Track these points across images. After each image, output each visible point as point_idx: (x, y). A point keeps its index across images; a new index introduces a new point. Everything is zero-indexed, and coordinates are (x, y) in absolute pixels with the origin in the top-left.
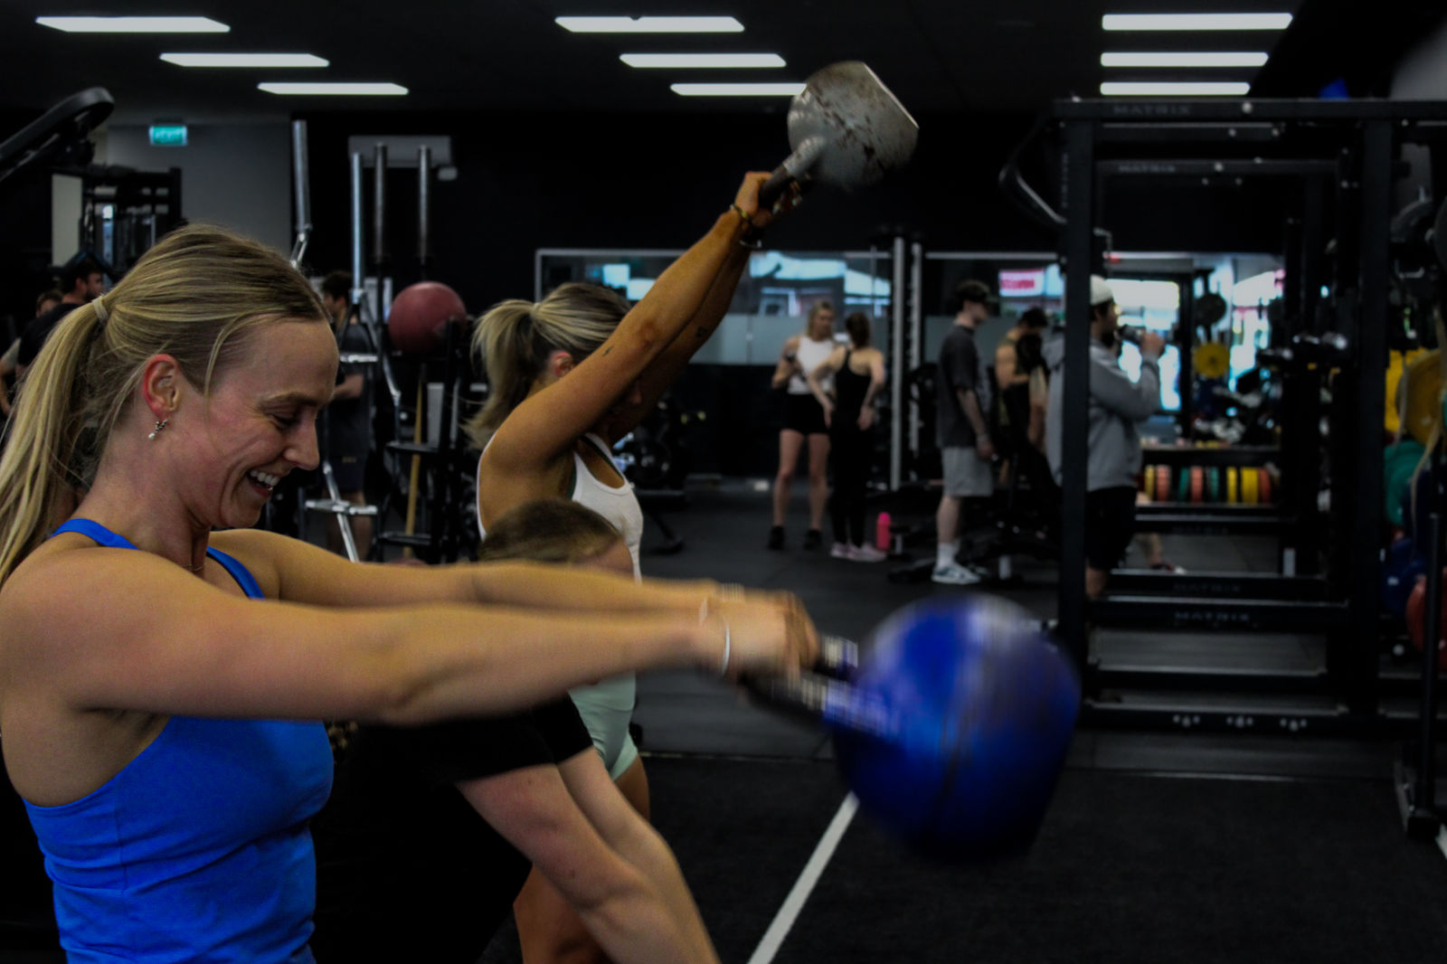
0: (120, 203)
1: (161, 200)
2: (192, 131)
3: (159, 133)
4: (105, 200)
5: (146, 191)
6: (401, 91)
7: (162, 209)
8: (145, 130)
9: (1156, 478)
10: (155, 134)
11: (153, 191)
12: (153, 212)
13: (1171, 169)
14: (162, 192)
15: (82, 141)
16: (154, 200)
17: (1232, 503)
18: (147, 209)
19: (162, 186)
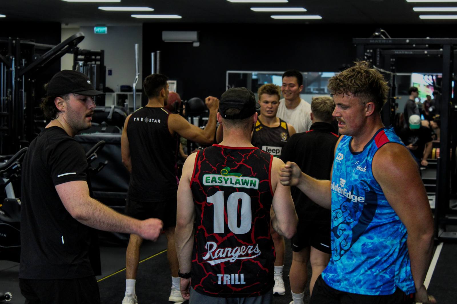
0: (86, 61)
1: (98, 60)
2: (109, 28)
3: (97, 30)
4: (81, 60)
5: (93, 57)
6: (180, 17)
7: (98, 63)
8: (93, 28)
9: (436, 152)
10: (96, 30)
11: (96, 57)
12: (95, 64)
13: (411, 53)
14: (98, 57)
15: (76, 47)
16: (96, 60)
17: (433, 159)
18: (93, 63)
19: (99, 55)
